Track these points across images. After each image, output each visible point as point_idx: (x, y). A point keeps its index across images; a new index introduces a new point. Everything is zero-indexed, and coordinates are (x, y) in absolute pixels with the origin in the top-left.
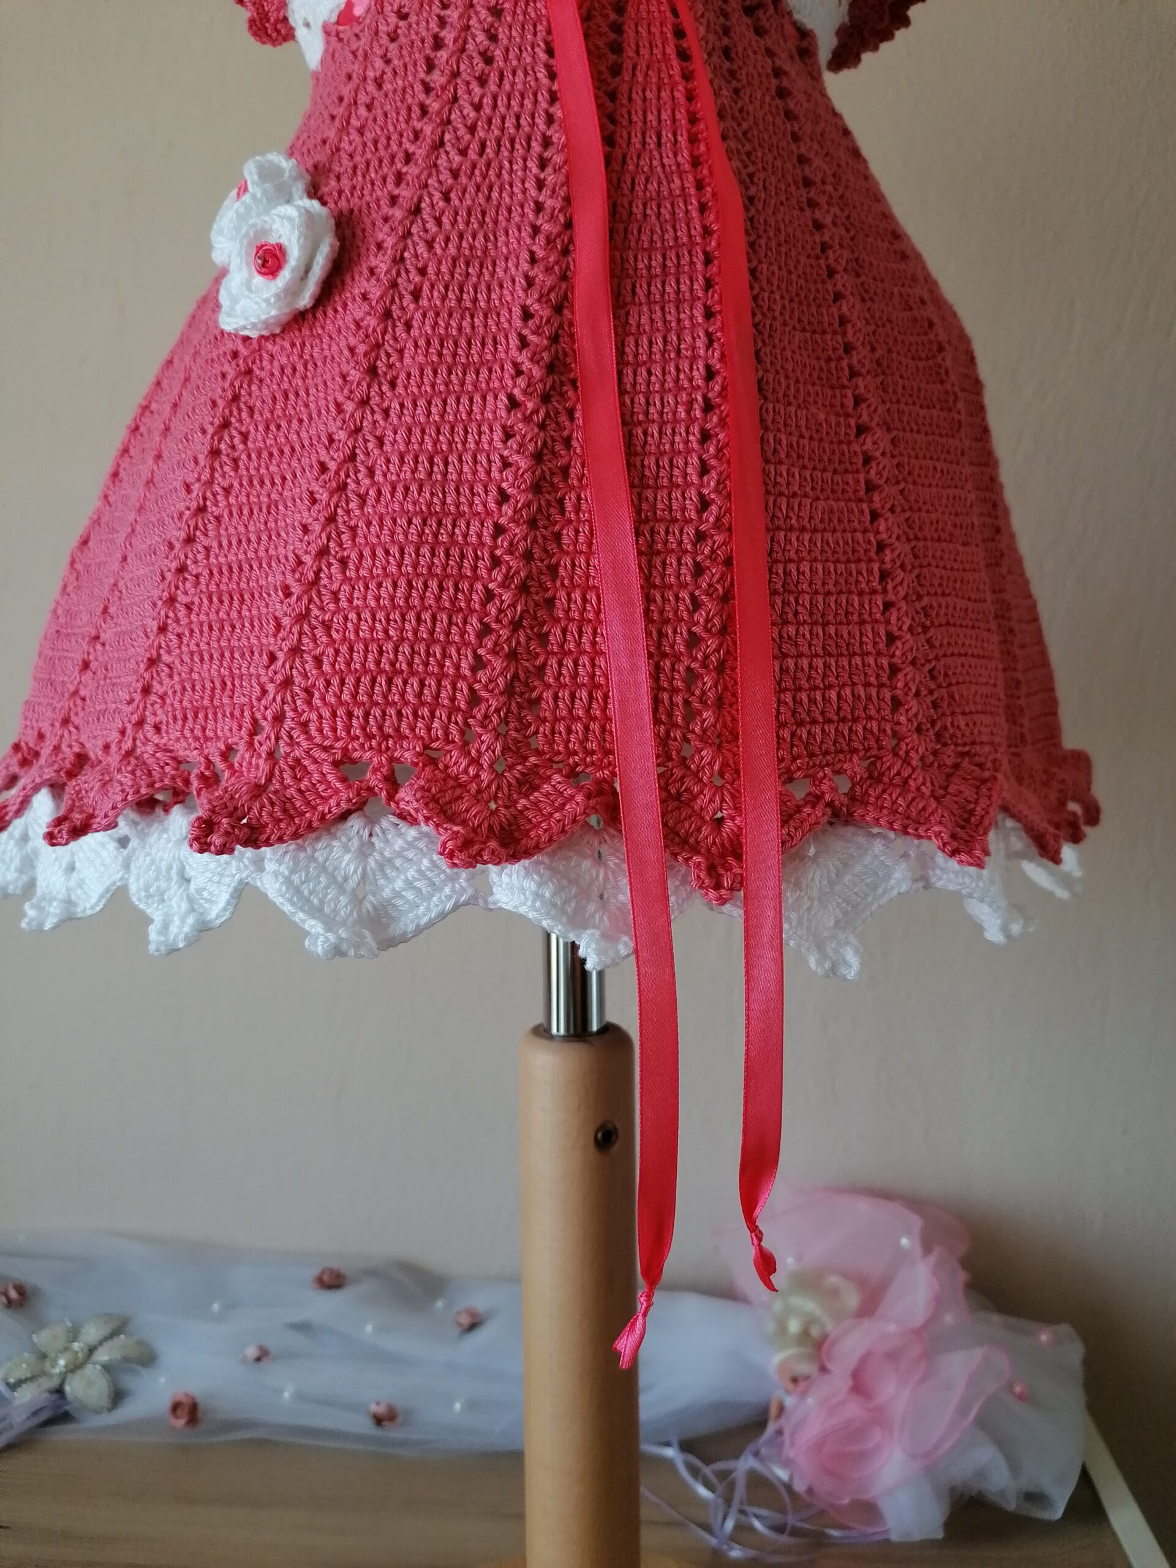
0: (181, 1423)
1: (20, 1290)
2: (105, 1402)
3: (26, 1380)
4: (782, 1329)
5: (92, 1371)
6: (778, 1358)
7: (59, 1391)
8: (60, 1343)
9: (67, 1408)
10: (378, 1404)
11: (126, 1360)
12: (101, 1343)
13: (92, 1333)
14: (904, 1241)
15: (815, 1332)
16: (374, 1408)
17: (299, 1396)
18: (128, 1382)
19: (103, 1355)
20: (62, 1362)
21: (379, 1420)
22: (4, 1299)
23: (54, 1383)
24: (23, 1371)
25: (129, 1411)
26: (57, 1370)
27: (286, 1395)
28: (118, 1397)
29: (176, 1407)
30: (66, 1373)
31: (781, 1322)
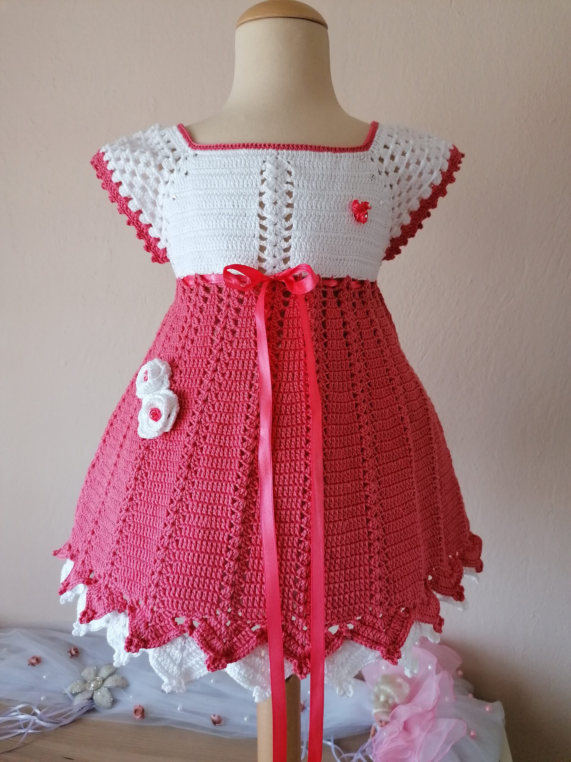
0: (138, 717)
1: (77, 651)
2: (109, 705)
3: (79, 692)
4: (378, 698)
5: (104, 690)
6: (374, 711)
7: (91, 699)
8: (92, 676)
9: (94, 706)
10: (214, 716)
11: (117, 687)
12: (107, 677)
13: (104, 672)
14: (429, 667)
15: (390, 702)
16: (212, 717)
17: (184, 710)
18: (119, 697)
19: (109, 683)
20: (92, 685)
21: (215, 723)
22: (70, 654)
23: (89, 695)
24: (76, 689)
25: (117, 709)
26: (91, 689)
27: (179, 708)
28: (114, 702)
29: (136, 711)
30: (94, 690)
31: (377, 696)
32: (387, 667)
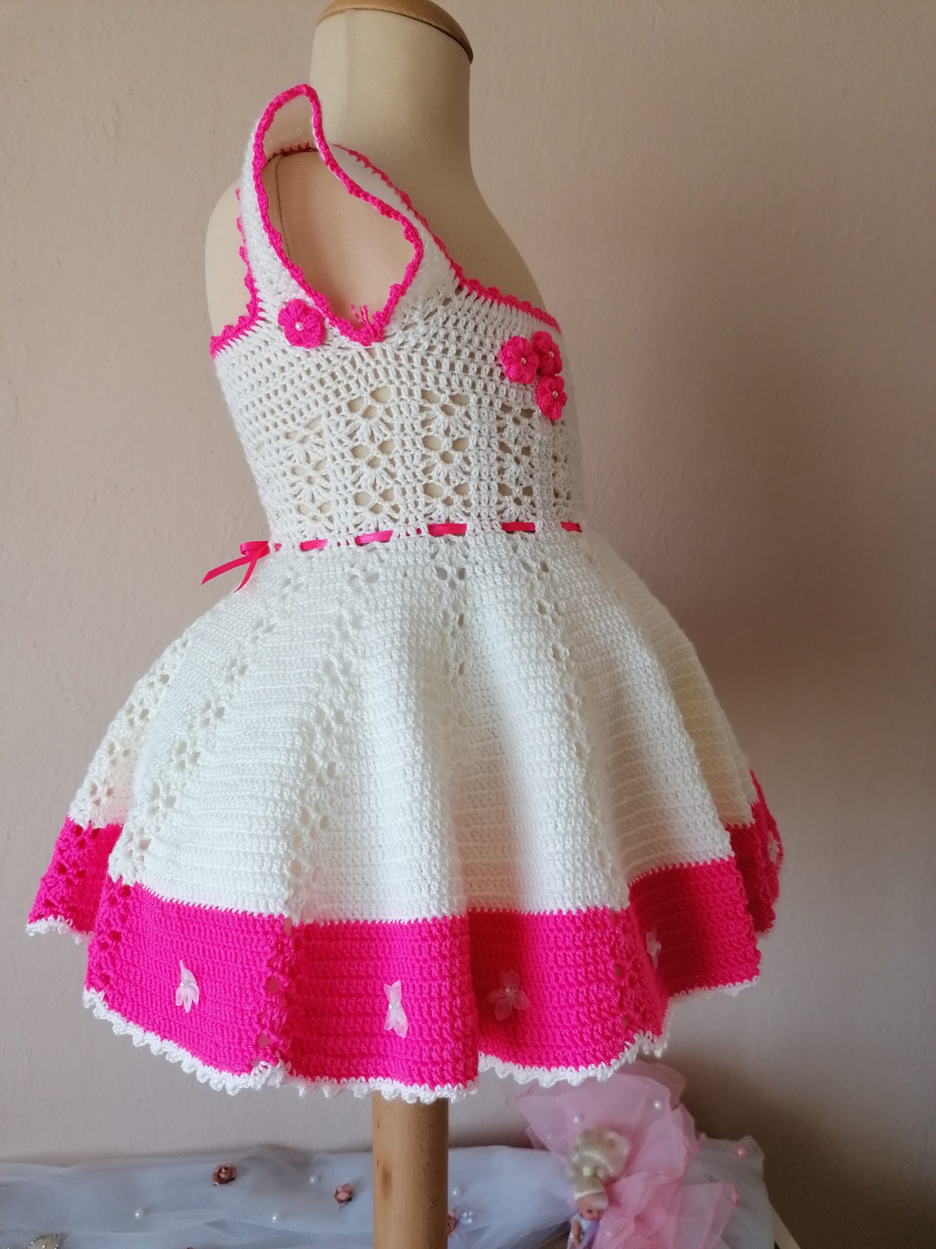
4: (579, 1172)
6: (577, 1196)
14: (657, 1105)
15: (601, 1174)
31: (578, 1170)
32: (582, 1117)
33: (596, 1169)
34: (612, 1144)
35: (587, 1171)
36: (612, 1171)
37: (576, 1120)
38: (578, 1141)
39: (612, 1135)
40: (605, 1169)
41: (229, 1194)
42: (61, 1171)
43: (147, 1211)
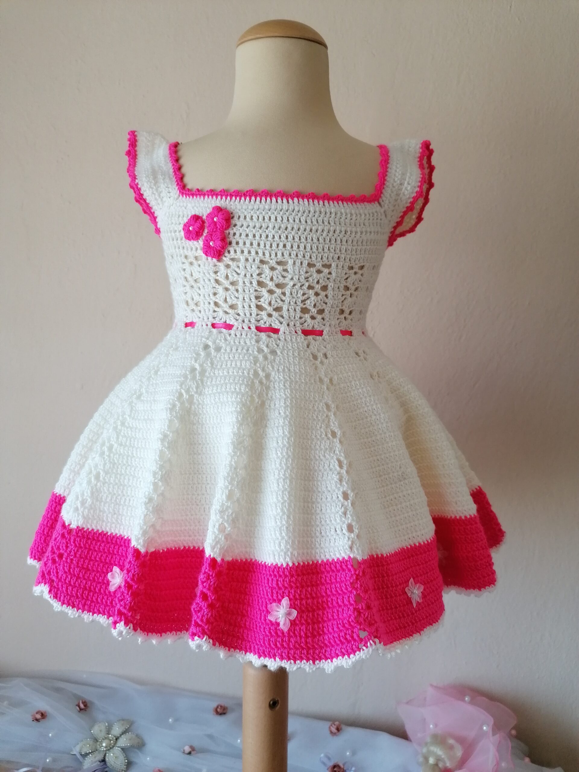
1: (85, 704)
2: (124, 768)
3: (90, 753)
4: (426, 761)
5: (117, 750)
7: (104, 761)
8: (103, 734)
9: (107, 769)
11: (132, 747)
12: (121, 735)
13: (117, 730)
14: (485, 728)
15: (441, 765)
18: (134, 758)
19: (123, 742)
20: (104, 745)
22: (78, 708)
23: (100, 757)
24: (87, 749)
26: (103, 749)
28: (129, 764)
30: (106, 750)
31: (426, 759)
32: (436, 725)
33: (438, 759)
34: (451, 747)
35: (431, 761)
36: (448, 764)
37: (431, 726)
38: (428, 739)
39: (451, 741)
40: (445, 762)
41: (221, 722)
42: (138, 687)
43: (176, 720)
